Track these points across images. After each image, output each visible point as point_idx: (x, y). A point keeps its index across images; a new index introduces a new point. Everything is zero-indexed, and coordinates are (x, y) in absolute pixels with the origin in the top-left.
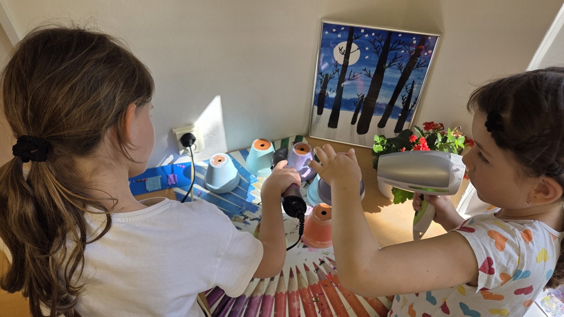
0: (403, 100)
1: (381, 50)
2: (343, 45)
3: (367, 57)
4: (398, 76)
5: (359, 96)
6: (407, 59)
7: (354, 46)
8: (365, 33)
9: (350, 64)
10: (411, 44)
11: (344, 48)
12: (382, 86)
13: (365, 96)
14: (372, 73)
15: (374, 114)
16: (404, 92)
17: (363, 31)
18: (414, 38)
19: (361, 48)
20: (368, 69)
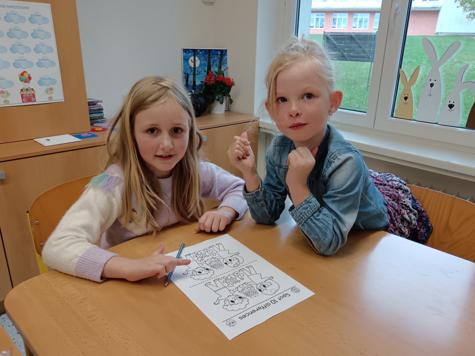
1: (208, 59)
2: (192, 58)
4: (216, 69)
7: (197, 58)
8: (200, 52)
9: (196, 67)
10: (218, 54)
11: (193, 60)
18: (218, 51)
19: (199, 58)
20: (204, 68)
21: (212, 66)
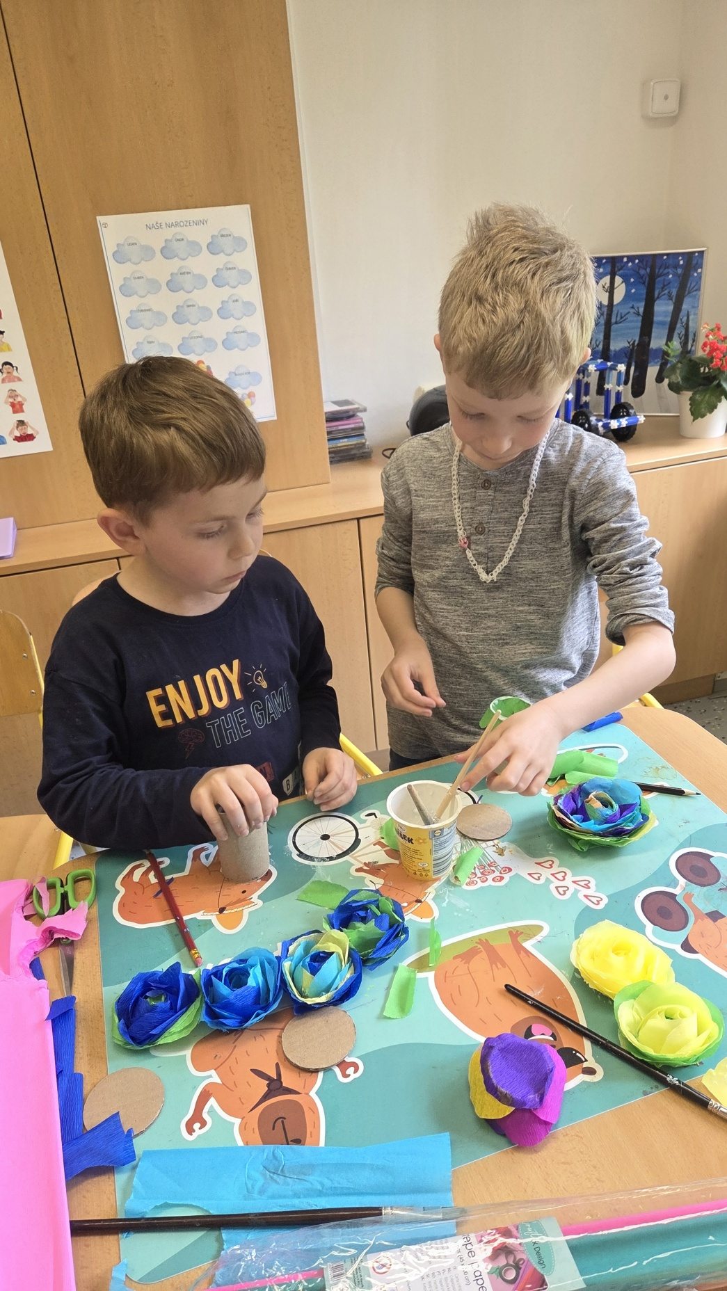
0: (680, 339)
1: (647, 279)
2: (606, 280)
3: (633, 291)
4: (671, 308)
5: (629, 343)
6: (677, 285)
7: (618, 280)
8: (628, 262)
9: (616, 302)
10: (677, 266)
11: (608, 285)
12: (654, 326)
13: (636, 343)
14: (641, 310)
15: (649, 365)
17: (625, 260)
18: (680, 258)
19: (626, 280)
20: (636, 305)
21: (658, 298)
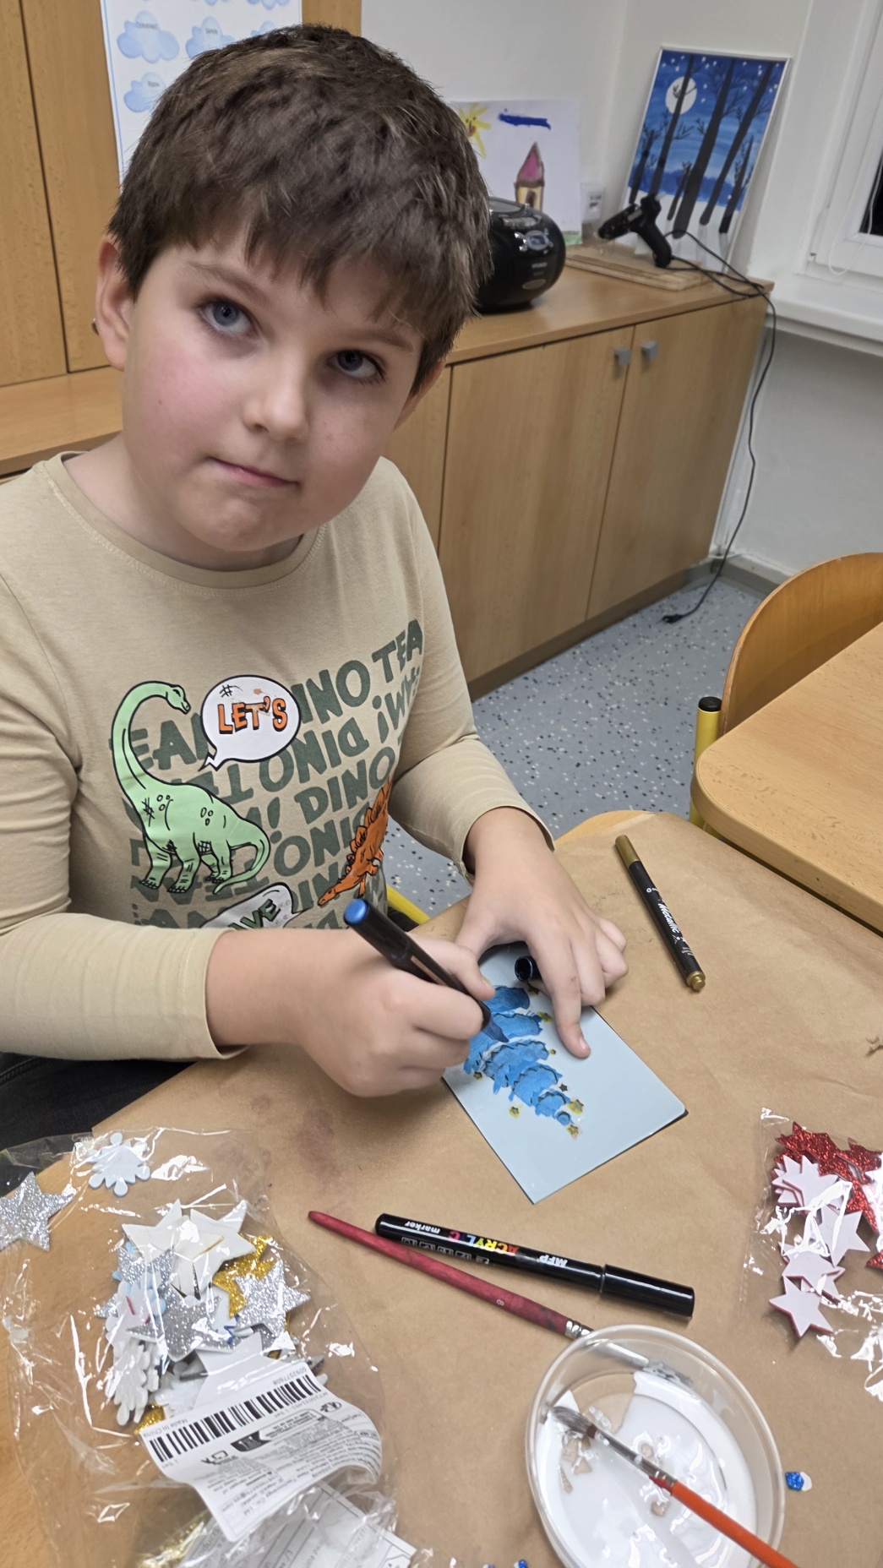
0: (737, 171)
1: (721, 89)
2: (679, 82)
3: (703, 100)
4: (735, 129)
5: (685, 166)
6: (749, 100)
7: (692, 84)
9: (682, 112)
10: (754, 76)
11: (680, 88)
12: (715, 149)
13: (692, 167)
14: (706, 126)
15: (699, 198)
16: (738, 159)
17: (704, 59)
18: (760, 66)
19: (698, 87)
20: (702, 119)
21: (727, 113)
